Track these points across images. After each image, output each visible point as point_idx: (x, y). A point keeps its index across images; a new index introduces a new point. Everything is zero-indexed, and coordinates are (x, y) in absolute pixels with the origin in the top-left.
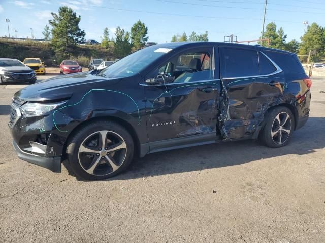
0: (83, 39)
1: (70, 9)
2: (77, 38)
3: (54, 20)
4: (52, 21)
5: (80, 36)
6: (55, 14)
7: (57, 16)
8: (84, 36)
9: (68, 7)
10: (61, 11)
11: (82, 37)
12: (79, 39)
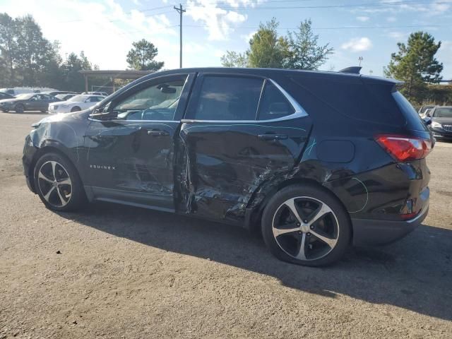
0: (438, 76)
1: (426, 35)
2: (428, 75)
3: (400, 53)
4: (397, 54)
5: (434, 71)
6: (403, 44)
7: (404, 47)
8: (439, 71)
9: (424, 32)
10: (411, 38)
11: (436, 73)
12: (432, 77)
